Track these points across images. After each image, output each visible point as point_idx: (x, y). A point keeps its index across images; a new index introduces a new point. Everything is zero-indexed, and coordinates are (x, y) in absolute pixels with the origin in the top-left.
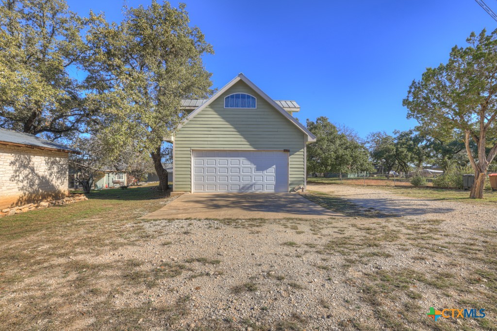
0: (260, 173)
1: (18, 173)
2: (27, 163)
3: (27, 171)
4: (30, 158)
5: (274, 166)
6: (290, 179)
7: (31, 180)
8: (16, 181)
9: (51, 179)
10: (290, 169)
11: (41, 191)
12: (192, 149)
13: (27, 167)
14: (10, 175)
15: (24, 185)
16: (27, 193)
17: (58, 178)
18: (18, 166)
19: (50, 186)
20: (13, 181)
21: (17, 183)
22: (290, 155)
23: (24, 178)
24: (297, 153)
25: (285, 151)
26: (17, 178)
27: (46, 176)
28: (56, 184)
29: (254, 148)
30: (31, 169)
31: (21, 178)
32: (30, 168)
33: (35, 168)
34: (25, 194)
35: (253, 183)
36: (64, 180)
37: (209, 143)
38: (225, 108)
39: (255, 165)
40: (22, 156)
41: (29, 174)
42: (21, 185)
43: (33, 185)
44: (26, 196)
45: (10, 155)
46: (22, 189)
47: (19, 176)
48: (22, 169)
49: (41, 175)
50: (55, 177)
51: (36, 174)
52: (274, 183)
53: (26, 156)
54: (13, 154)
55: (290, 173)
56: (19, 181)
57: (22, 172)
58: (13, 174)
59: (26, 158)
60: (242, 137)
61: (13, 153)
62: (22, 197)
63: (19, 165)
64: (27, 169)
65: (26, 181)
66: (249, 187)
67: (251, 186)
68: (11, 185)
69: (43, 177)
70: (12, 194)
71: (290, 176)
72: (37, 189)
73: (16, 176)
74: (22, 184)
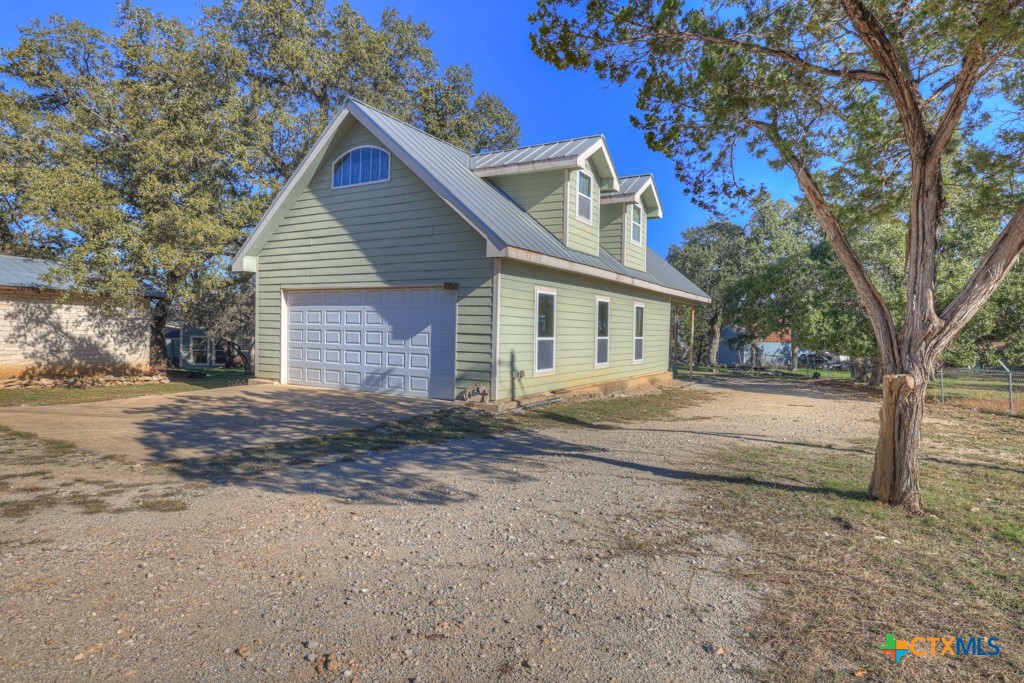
0: (399, 346)
1: (23, 332)
2: (43, 315)
3: (43, 329)
4: (49, 308)
5: (429, 329)
6: (457, 365)
7: (54, 344)
8: (19, 344)
9: (103, 342)
10: (458, 338)
11: (76, 361)
12: (283, 287)
13: (44, 322)
14: (7, 334)
15: (37, 351)
16: (44, 363)
17: (121, 342)
18: (22, 321)
19: (99, 353)
20: (12, 342)
21: (21, 347)
22: (459, 298)
23: (36, 340)
24: (477, 292)
25: (451, 286)
26: (21, 339)
27: (90, 338)
28: (118, 353)
29: (386, 281)
30: (53, 326)
31: (30, 339)
32: (51, 324)
33: (64, 325)
34: (39, 365)
35: (385, 370)
36: (138, 345)
37: (308, 272)
38: (333, 188)
39: (390, 324)
40: (32, 305)
41: (49, 333)
42: (29, 350)
43: (58, 351)
44: (42, 368)
45: (5, 303)
46: (33, 355)
47: (25, 335)
48: (31, 325)
49: (78, 336)
50: (112, 339)
51: (66, 334)
52: (427, 371)
53: (41, 305)
54: (11, 303)
55: (457, 347)
56: (25, 343)
57: (34, 330)
58: (12, 332)
59: (42, 308)
60: (362, 255)
61: (12, 300)
62: (33, 369)
63: (25, 320)
64: (44, 326)
65: (41, 345)
66: (379, 380)
67: (383, 376)
68: (7, 349)
69: (82, 340)
70: (9, 362)
71: (457, 356)
72: (69, 358)
73: (20, 336)
74: (32, 348)
